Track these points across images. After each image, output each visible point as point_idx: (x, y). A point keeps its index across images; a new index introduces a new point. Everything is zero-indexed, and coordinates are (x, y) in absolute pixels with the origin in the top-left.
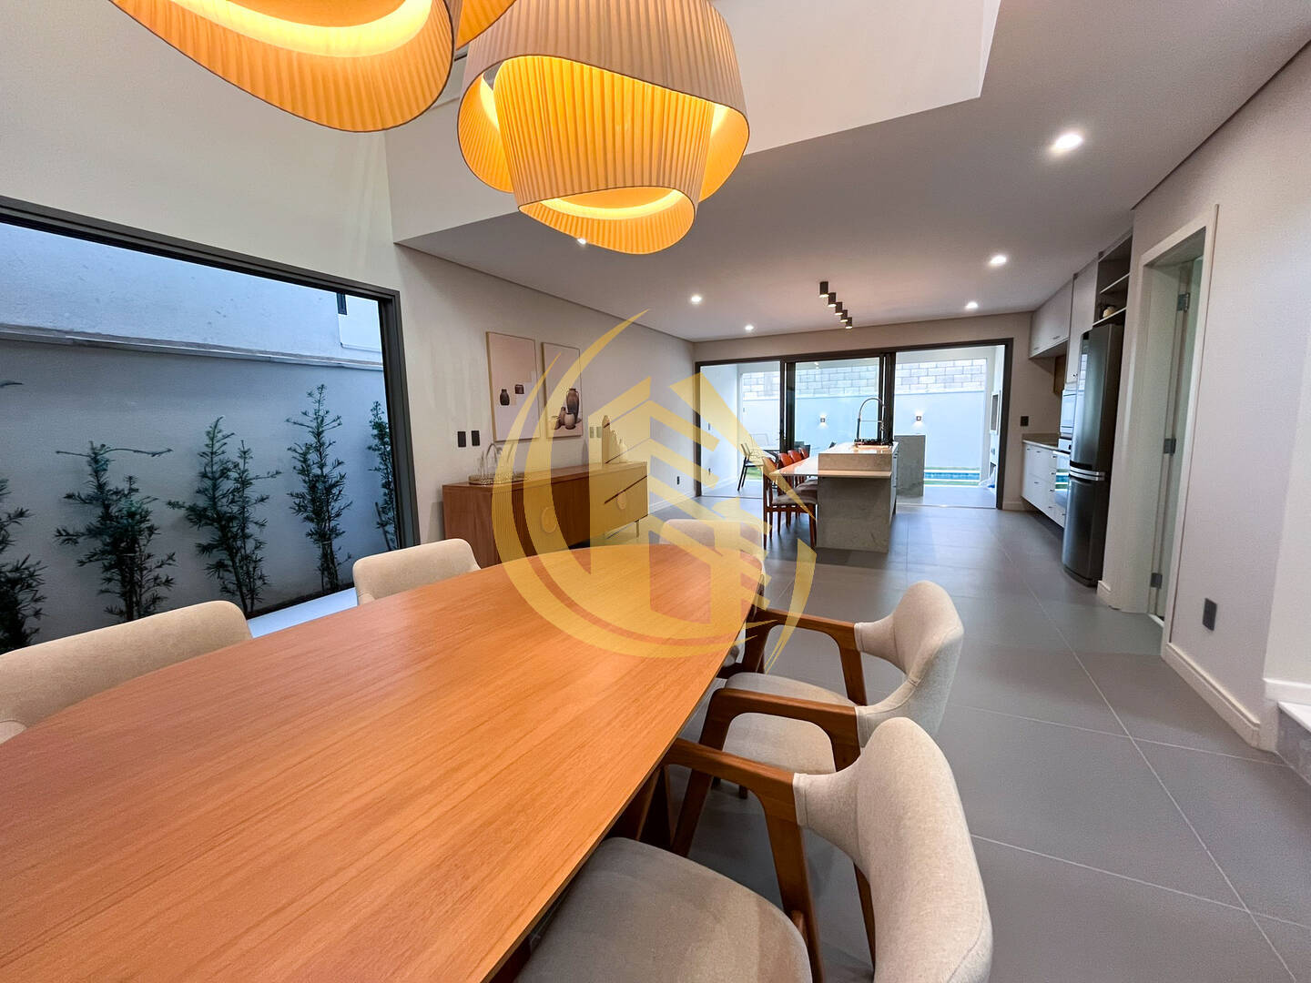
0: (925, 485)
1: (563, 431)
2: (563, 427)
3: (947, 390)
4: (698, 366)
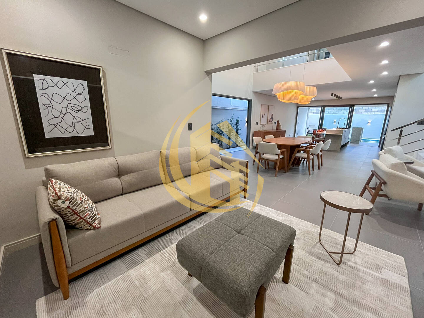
2: (270, 122)
4: (298, 107)
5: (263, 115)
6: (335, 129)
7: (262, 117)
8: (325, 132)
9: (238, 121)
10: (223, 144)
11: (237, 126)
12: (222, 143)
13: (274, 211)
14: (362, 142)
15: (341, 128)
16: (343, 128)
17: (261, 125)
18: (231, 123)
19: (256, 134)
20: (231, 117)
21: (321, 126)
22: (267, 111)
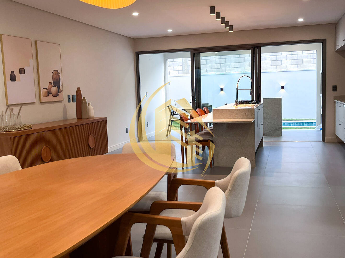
0: (283, 130)
1: (51, 98)
2: (50, 96)
3: (299, 69)
4: (137, 55)
5: (17, 73)
6: (232, 106)
7: (13, 78)
8: (209, 118)
15: (244, 103)
16: (248, 103)
21: (198, 101)
22: (31, 61)
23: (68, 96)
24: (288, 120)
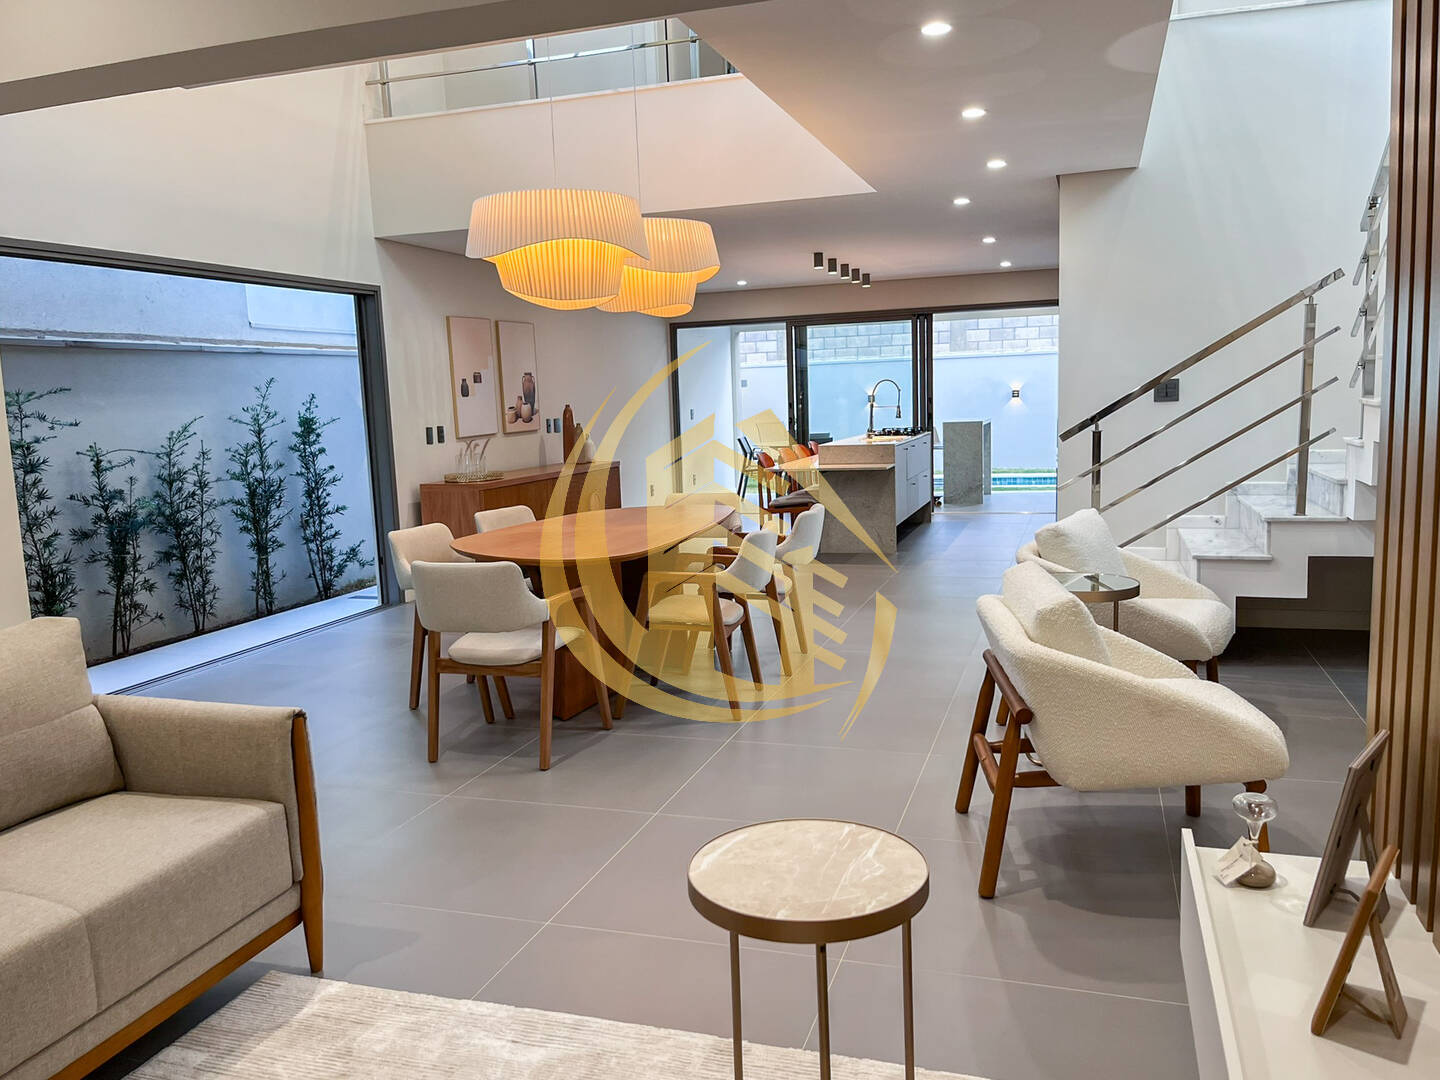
0: (989, 493)
1: (520, 425)
2: (520, 420)
4: (674, 330)
5: (470, 382)
6: (861, 440)
7: (465, 392)
8: (818, 462)
9: (308, 426)
10: (214, 590)
11: (308, 460)
12: (205, 582)
13: (504, 1011)
14: (996, 495)
15: (889, 433)
16: (897, 433)
17: (464, 445)
18: (260, 444)
19: (436, 502)
20: (254, 400)
21: (801, 429)
22: (490, 358)
23: (548, 420)
24: (1027, 472)
